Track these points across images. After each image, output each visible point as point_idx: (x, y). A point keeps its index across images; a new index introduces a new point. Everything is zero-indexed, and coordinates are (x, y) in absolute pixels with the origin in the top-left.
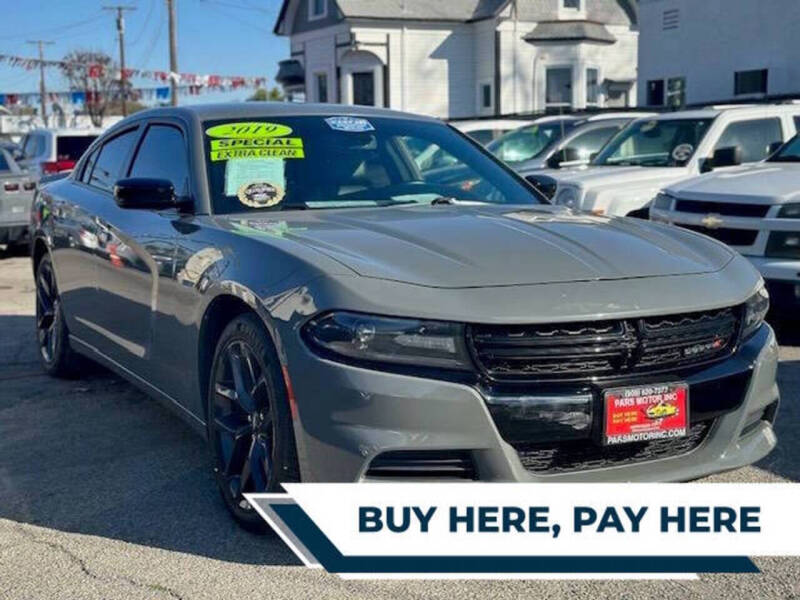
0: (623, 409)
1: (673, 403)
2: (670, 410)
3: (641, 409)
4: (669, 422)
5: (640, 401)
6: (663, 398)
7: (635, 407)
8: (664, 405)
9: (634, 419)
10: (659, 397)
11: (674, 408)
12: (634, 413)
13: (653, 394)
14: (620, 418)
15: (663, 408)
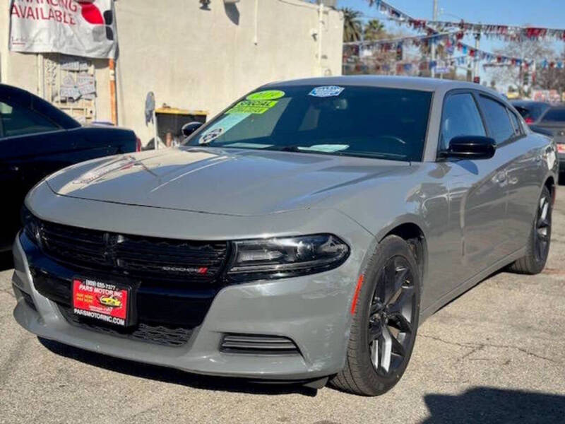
0: (85, 292)
1: (119, 299)
3: (97, 297)
4: (115, 311)
5: (97, 290)
6: (113, 294)
7: (93, 294)
8: (113, 298)
9: (91, 301)
10: (110, 292)
11: (119, 302)
12: (91, 297)
13: (105, 289)
14: (81, 297)
15: (113, 300)
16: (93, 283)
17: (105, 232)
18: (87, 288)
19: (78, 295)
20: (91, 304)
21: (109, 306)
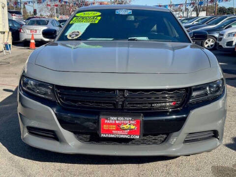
0: (109, 124)
1: (134, 125)
2: (133, 127)
4: (131, 132)
5: (117, 122)
6: (129, 122)
7: (115, 124)
8: (130, 125)
9: (114, 129)
10: (127, 122)
11: (134, 127)
12: (115, 126)
13: (124, 120)
14: (107, 127)
15: (129, 126)
16: (115, 118)
17: (117, 90)
18: (111, 122)
19: (105, 126)
20: (114, 130)
21: (126, 129)
